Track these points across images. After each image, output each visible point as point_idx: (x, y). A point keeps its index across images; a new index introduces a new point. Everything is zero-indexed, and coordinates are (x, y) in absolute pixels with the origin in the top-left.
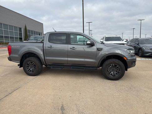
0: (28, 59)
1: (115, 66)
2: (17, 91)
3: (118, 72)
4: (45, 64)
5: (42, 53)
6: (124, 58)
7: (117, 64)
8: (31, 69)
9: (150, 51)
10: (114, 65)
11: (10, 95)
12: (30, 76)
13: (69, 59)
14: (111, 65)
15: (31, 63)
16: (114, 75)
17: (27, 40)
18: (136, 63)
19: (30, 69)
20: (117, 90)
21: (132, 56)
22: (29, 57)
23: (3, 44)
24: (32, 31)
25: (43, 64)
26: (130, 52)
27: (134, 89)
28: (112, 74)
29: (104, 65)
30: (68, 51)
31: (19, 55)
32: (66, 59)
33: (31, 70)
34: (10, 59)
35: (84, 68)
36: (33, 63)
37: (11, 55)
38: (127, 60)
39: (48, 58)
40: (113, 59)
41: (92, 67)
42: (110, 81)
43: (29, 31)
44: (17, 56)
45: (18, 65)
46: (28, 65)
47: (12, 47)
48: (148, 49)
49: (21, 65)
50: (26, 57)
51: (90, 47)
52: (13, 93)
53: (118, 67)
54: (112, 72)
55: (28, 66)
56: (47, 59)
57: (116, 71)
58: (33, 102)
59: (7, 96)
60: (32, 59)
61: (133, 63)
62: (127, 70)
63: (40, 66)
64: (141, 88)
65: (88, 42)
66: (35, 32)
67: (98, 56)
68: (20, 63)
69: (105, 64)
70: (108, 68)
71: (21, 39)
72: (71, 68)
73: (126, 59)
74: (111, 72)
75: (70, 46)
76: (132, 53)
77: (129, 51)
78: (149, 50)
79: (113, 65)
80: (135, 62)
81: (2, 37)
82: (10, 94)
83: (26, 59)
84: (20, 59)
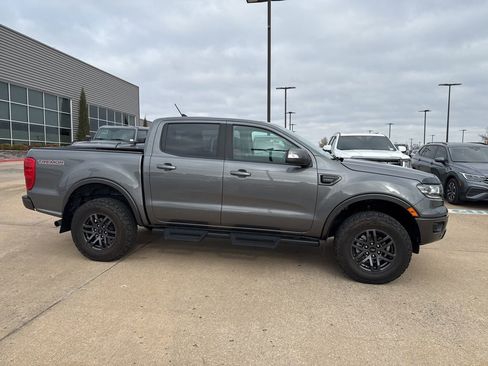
0: (89, 204)
1: (380, 235)
2: (49, 313)
3: (388, 257)
4: (145, 222)
5: (136, 185)
6: (411, 210)
7: (384, 228)
8: (99, 239)
9: (482, 185)
10: (377, 233)
11: (25, 328)
12: (92, 262)
13: (227, 208)
14: (365, 234)
15: (99, 217)
16: (375, 264)
17: (88, 140)
18: (448, 227)
19: (94, 239)
20: (389, 320)
21: (434, 204)
22: (92, 197)
23: (6, 148)
24: (103, 110)
25: (139, 221)
26: (429, 190)
27: (444, 317)
28: (368, 263)
29: (343, 232)
30: (223, 183)
31: (60, 190)
32: (217, 207)
33: (97, 243)
34: (30, 203)
35: (274, 238)
36: (107, 217)
37: (35, 190)
38: (419, 216)
39: (156, 203)
40: (371, 213)
41: (302, 237)
42: (360, 284)
43: (94, 108)
44: (53, 192)
45: (57, 224)
46: (90, 223)
47: (40, 162)
48: (476, 179)
49: (65, 225)
50: (83, 198)
51: (297, 170)
52: (34, 321)
53: (389, 240)
54: (370, 258)
55: (90, 229)
56: (152, 207)
57: (383, 254)
58: (104, 359)
59: (14, 332)
60: (105, 204)
61: (438, 226)
62: (416, 251)
63: (129, 227)
64: (467, 312)
65: (290, 156)
66: (111, 112)
67: (323, 202)
68: (64, 216)
69: (347, 229)
70: (355, 243)
71: (66, 133)
72: (233, 236)
73: (414, 214)
74: (364, 256)
75: (231, 166)
76: (435, 194)
77: (425, 186)
78: (482, 183)
79: (371, 233)
80: (443, 224)
81: (6, 125)
82: (25, 324)
83: (82, 203)
84: (62, 204)
